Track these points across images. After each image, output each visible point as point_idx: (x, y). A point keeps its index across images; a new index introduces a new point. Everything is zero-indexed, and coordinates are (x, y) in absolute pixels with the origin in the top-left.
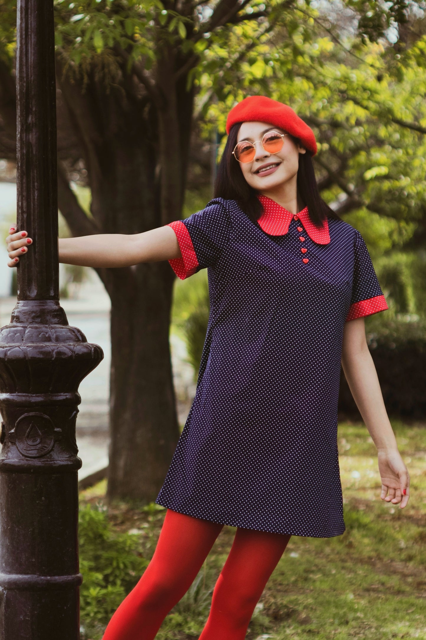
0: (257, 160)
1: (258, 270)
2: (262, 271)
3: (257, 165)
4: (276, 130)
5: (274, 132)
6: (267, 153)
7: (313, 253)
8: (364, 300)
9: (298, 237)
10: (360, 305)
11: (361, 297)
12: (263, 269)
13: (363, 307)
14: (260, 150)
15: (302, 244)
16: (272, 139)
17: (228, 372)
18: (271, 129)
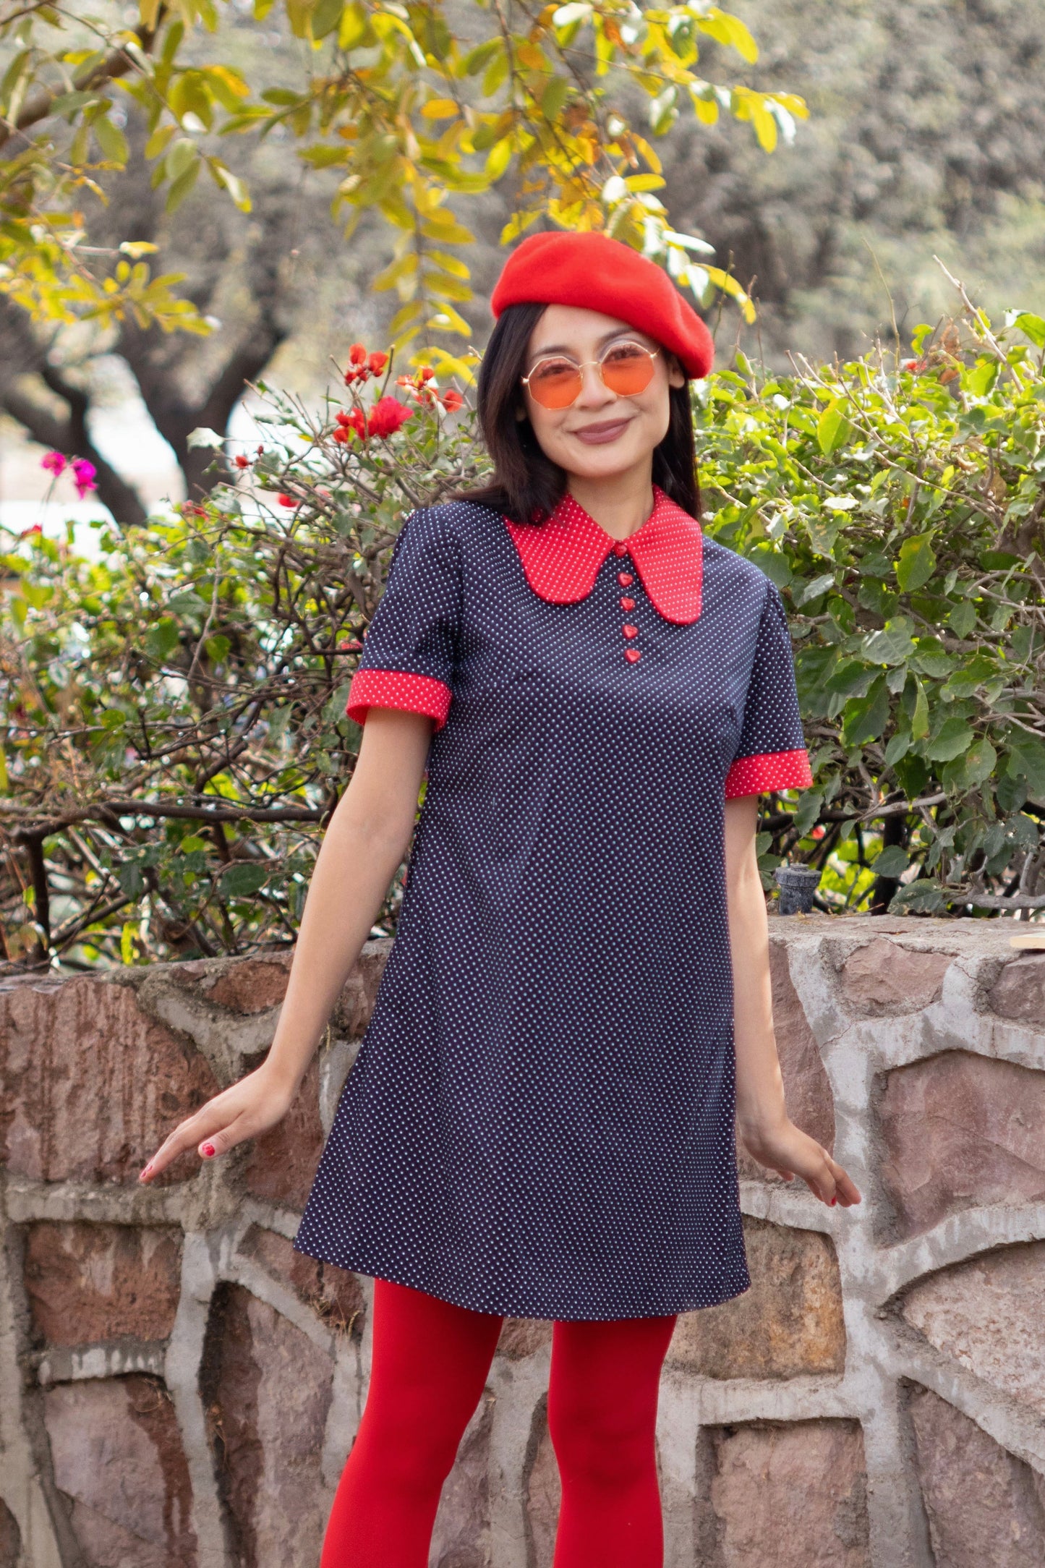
0: (584, 408)
1: (512, 683)
2: (520, 683)
3: (581, 421)
4: (633, 335)
5: (629, 341)
6: (611, 394)
7: (650, 641)
8: (766, 753)
9: (618, 598)
10: (755, 766)
11: (761, 747)
12: (525, 679)
13: (760, 770)
14: (594, 386)
15: (627, 616)
16: (622, 354)
17: (460, 930)
18: (624, 332)
